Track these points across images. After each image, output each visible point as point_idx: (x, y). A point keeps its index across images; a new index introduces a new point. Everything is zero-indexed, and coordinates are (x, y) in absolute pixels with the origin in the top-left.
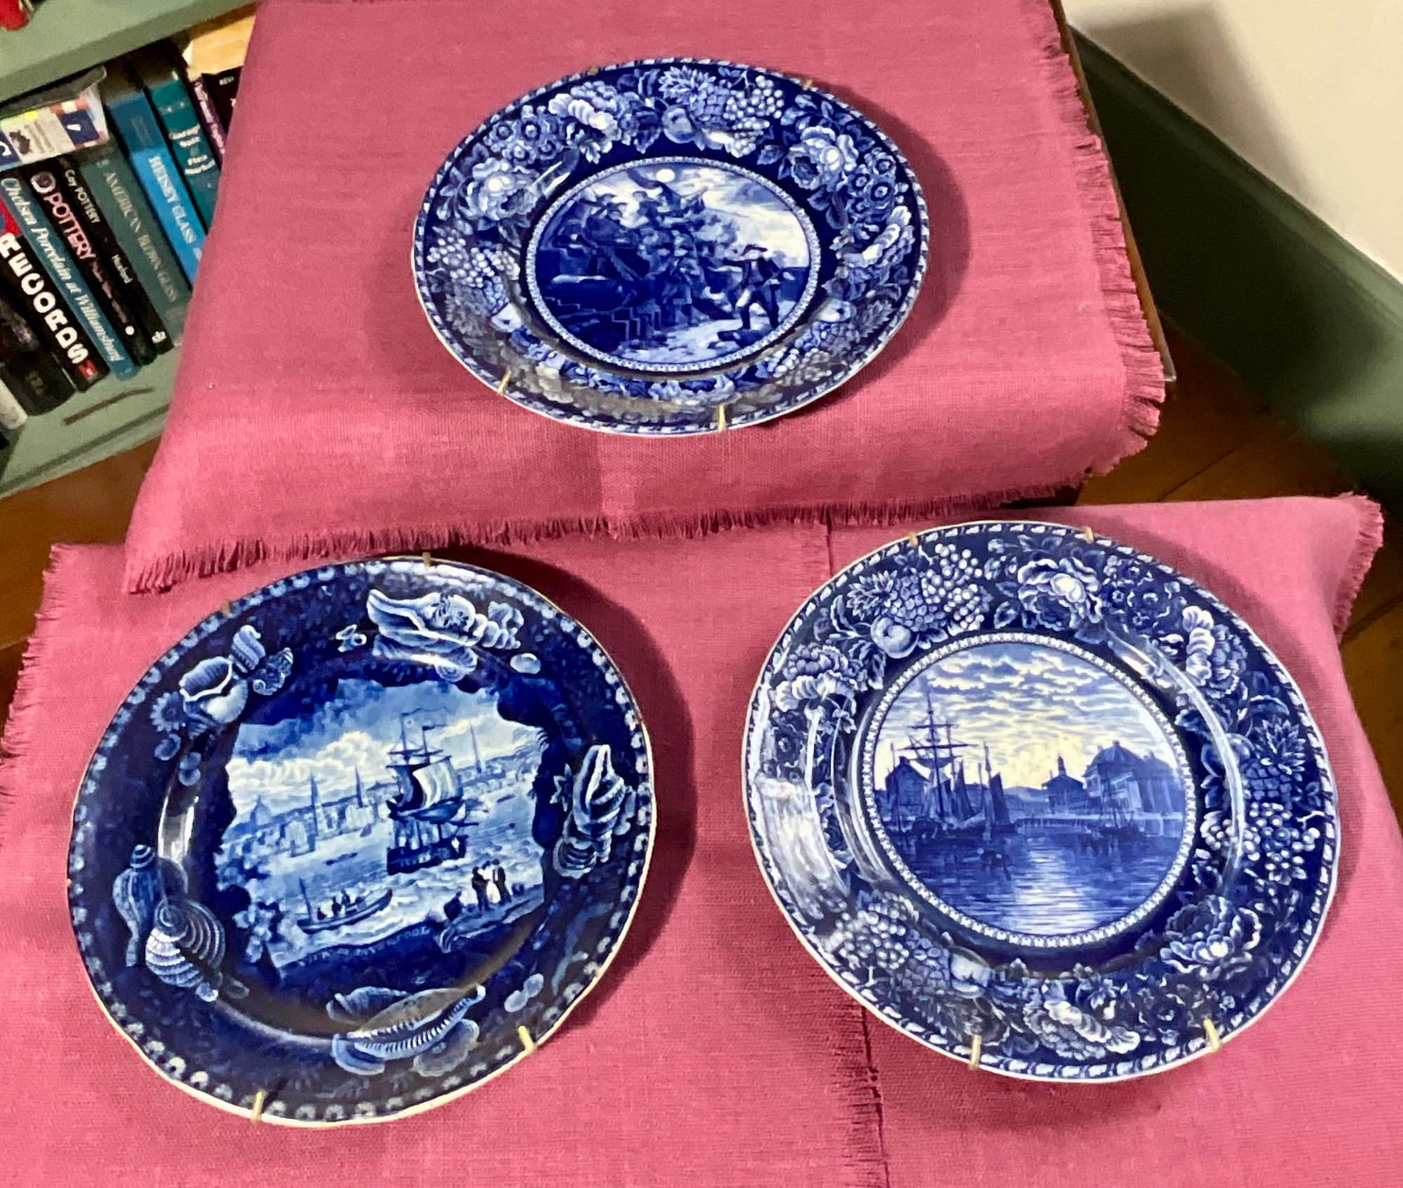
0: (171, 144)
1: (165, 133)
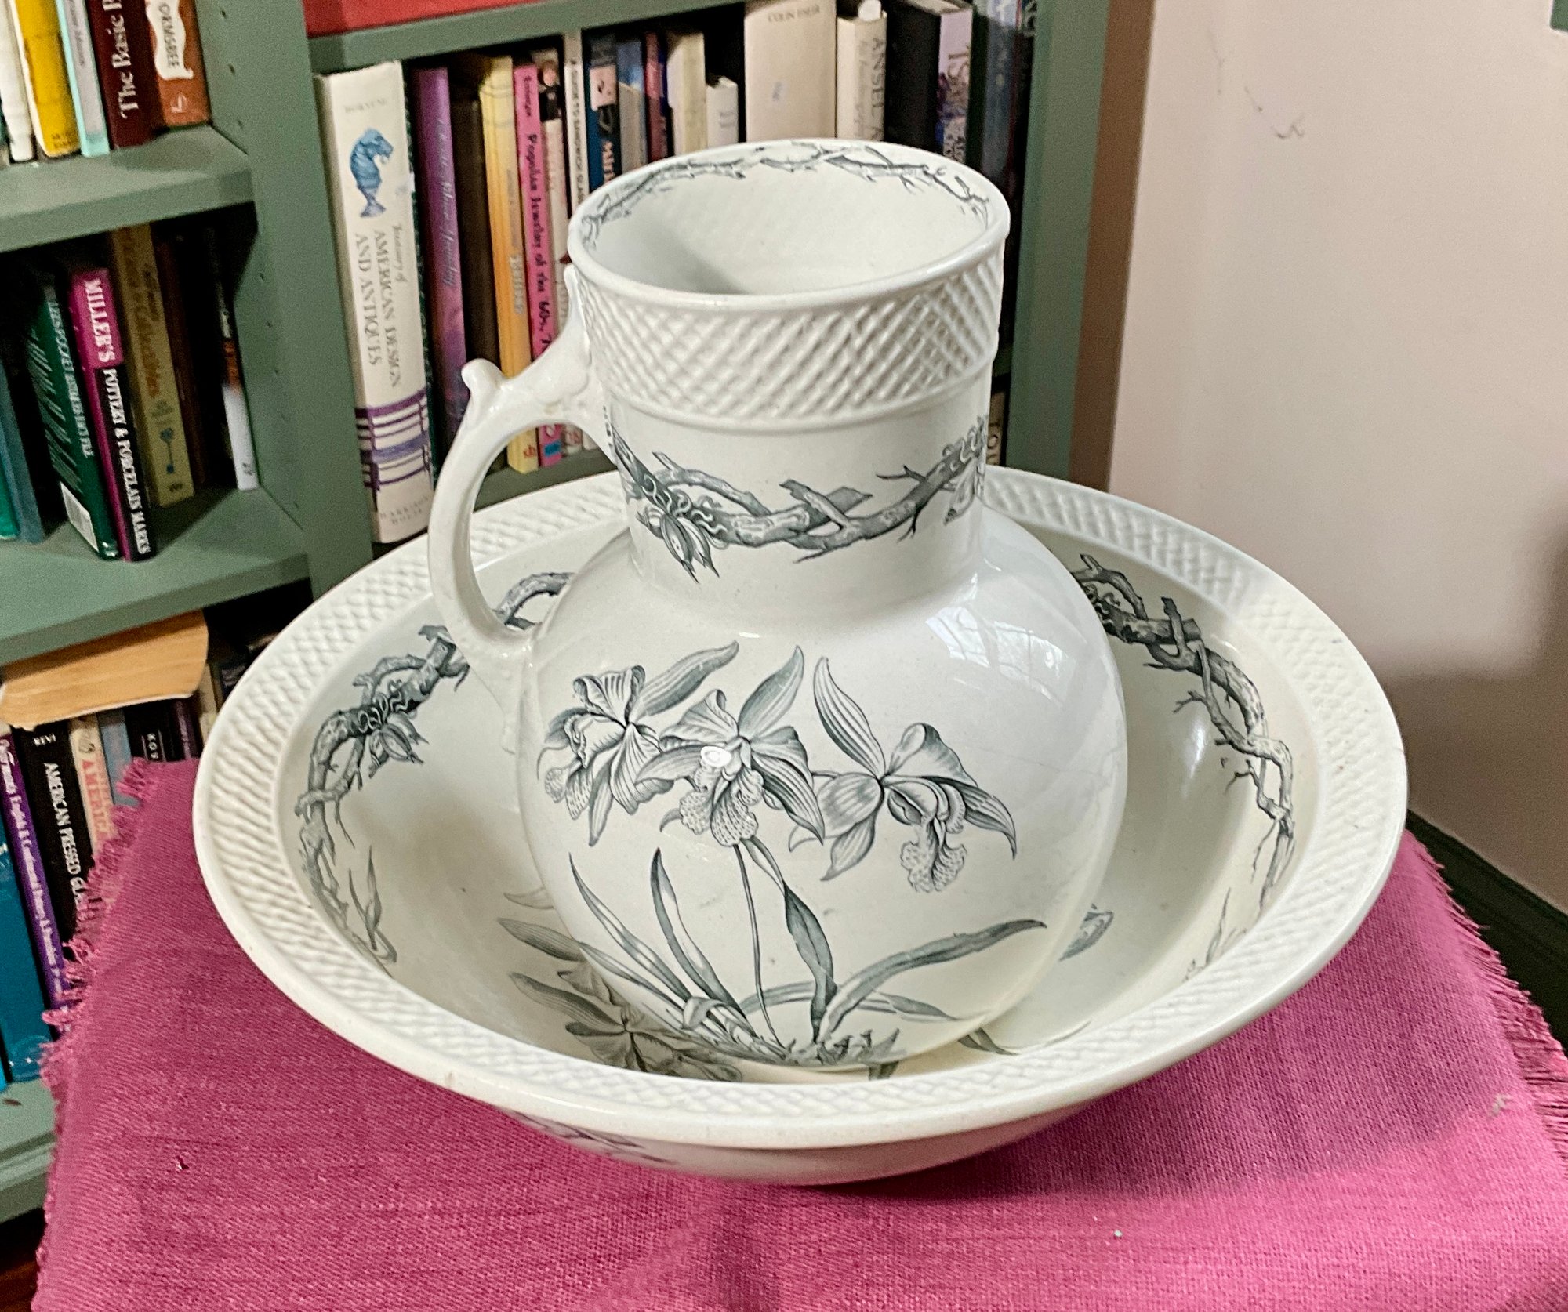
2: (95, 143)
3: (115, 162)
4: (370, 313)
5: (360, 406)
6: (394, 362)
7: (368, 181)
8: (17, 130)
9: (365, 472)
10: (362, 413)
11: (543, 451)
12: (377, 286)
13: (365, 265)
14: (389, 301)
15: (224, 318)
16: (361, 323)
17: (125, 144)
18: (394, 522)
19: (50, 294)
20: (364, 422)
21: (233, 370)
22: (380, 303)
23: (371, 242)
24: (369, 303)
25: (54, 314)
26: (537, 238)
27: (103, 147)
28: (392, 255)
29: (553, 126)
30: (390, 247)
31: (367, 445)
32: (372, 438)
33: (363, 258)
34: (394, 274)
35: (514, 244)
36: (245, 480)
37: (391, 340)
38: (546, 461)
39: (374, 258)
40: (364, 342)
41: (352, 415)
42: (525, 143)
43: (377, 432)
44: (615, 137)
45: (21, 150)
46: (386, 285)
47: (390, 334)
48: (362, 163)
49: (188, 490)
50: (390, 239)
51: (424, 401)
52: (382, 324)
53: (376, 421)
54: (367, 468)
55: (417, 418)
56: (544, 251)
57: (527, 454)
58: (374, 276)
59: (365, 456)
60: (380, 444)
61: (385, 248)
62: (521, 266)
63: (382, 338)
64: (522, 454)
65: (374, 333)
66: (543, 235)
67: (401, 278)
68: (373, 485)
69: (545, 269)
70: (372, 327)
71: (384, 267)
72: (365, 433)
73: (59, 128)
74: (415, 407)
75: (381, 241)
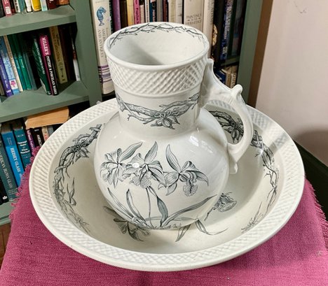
0: (18, 145)
1: (16, 142)
2: (45, 9)
3: (49, 13)
4: (101, 46)
5: (99, 66)
7: (100, 18)
8: (28, 5)
9: (100, 80)
12: (103, 41)
13: (100, 36)
15: (73, 45)
16: (99, 49)
17: (51, 9)
18: (106, 90)
19: (35, 40)
20: (100, 69)
21: (75, 56)
23: (101, 31)
24: (101, 44)
25: (36, 44)
27: (46, 9)
28: (106, 34)
29: (142, 6)
30: (106, 32)
31: (100, 74)
36: (78, 79)
39: (102, 35)
40: (100, 52)
41: (97, 68)
42: (136, 10)
43: (103, 71)
44: (156, 9)
45: (29, 10)
48: (99, 14)
49: (66, 81)
53: (102, 69)
58: (102, 38)
59: (100, 76)
60: (103, 74)
65: (102, 51)
68: (102, 82)
70: (101, 49)
71: (104, 36)
72: (100, 71)
73: (37, 5)
75: (104, 31)
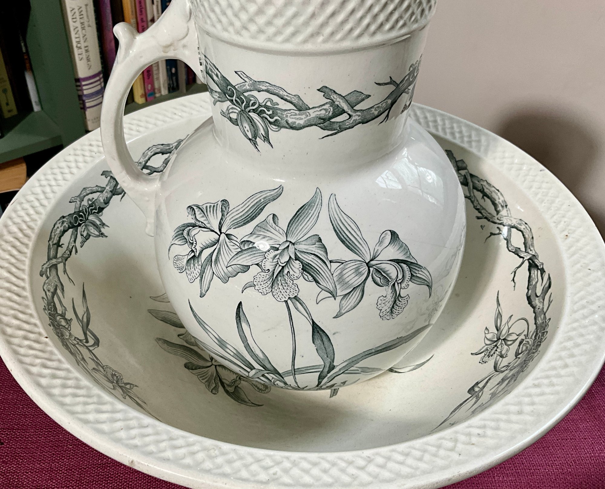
4: (78, 40)
5: (76, 77)
6: (88, 60)
9: (80, 104)
10: (78, 80)
11: (147, 96)
12: (79, 28)
13: (74, 20)
14: (85, 35)
15: (23, 44)
16: (75, 44)
18: (93, 122)
20: (78, 84)
21: (28, 65)
22: (81, 36)
23: (76, 10)
24: (77, 36)
26: (141, 11)
28: (85, 16)
30: (84, 13)
31: (80, 93)
32: (82, 90)
33: (74, 17)
34: (86, 24)
35: (132, 14)
36: (36, 108)
37: (87, 51)
38: (148, 98)
39: (78, 17)
40: (76, 52)
41: (74, 81)
43: (84, 88)
46: (83, 29)
47: (86, 48)
49: (15, 112)
50: (84, 9)
51: (101, 76)
52: (83, 45)
53: (83, 83)
54: (81, 102)
55: (99, 83)
56: (144, 17)
57: (142, 96)
58: (78, 24)
59: (80, 97)
60: (85, 92)
61: (82, 13)
62: (136, 22)
63: (83, 50)
64: (139, 97)
65: (80, 48)
66: (143, 10)
67: (89, 26)
68: (84, 108)
69: (144, 24)
70: (79, 45)
71: (82, 21)
72: (79, 88)
74: (98, 78)
75: (80, 10)
